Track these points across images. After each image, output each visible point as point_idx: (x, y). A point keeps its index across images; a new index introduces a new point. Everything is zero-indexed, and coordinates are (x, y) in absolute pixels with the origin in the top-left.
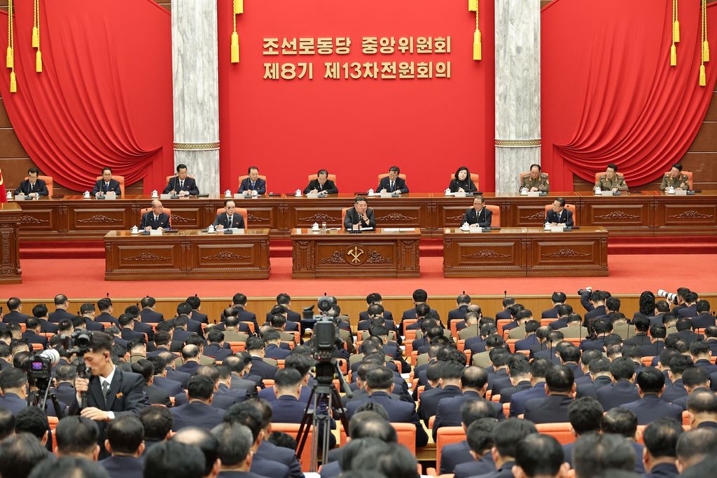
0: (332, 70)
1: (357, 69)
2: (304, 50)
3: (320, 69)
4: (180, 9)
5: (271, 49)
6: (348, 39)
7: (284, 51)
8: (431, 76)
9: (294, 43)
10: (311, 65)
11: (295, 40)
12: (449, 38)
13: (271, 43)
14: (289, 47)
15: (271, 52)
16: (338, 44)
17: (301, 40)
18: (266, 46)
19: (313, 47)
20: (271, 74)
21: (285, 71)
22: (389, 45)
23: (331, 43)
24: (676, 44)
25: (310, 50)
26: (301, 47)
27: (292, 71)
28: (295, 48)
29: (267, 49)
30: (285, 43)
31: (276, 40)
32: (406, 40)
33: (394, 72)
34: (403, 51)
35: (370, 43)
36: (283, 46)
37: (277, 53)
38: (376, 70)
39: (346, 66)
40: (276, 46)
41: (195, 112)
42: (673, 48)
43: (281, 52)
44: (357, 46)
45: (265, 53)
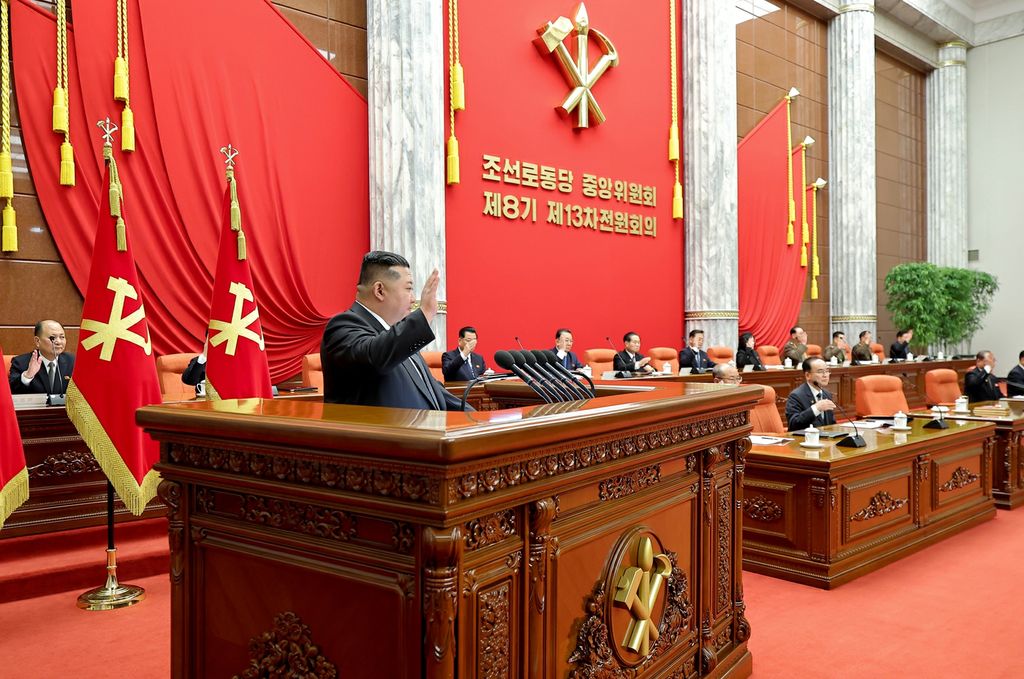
0: (556, 214)
1: (579, 215)
2: (527, 180)
3: (544, 209)
4: (407, 75)
5: (492, 171)
6: (570, 173)
7: (506, 176)
8: (641, 234)
9: (517, 167)
10: (534, 201)
11: (518, 163)
12: (655, 189)
13: (491, 164)
14: (512, 172)
15: (491, 176)
16: (561, 178)
17: (525, 164)
18: (487, 166)
19: (536, 178)
20: (493, 208)
21: (508, 206)
22: (607, 189)
23: (553, 175)
24: (792, 222)
25: (534, 181)
26: (525, 176)
27: (515, 207)
28: (518, 175)
29: (488, 171)
30: (507, 167)
31: (498, 159)
32: (621, 184)
33: (611, 224)
34: (619, 199)
35: (590, 183)
36: (505, 171)
37: (498, 178)
38: (596, 219)
39: (568, 209)
40: (498, 169)
41: (431, 249)
42: (791, 226)
43: (503, 178)
44: (579, 183)
45: (485, 176)
